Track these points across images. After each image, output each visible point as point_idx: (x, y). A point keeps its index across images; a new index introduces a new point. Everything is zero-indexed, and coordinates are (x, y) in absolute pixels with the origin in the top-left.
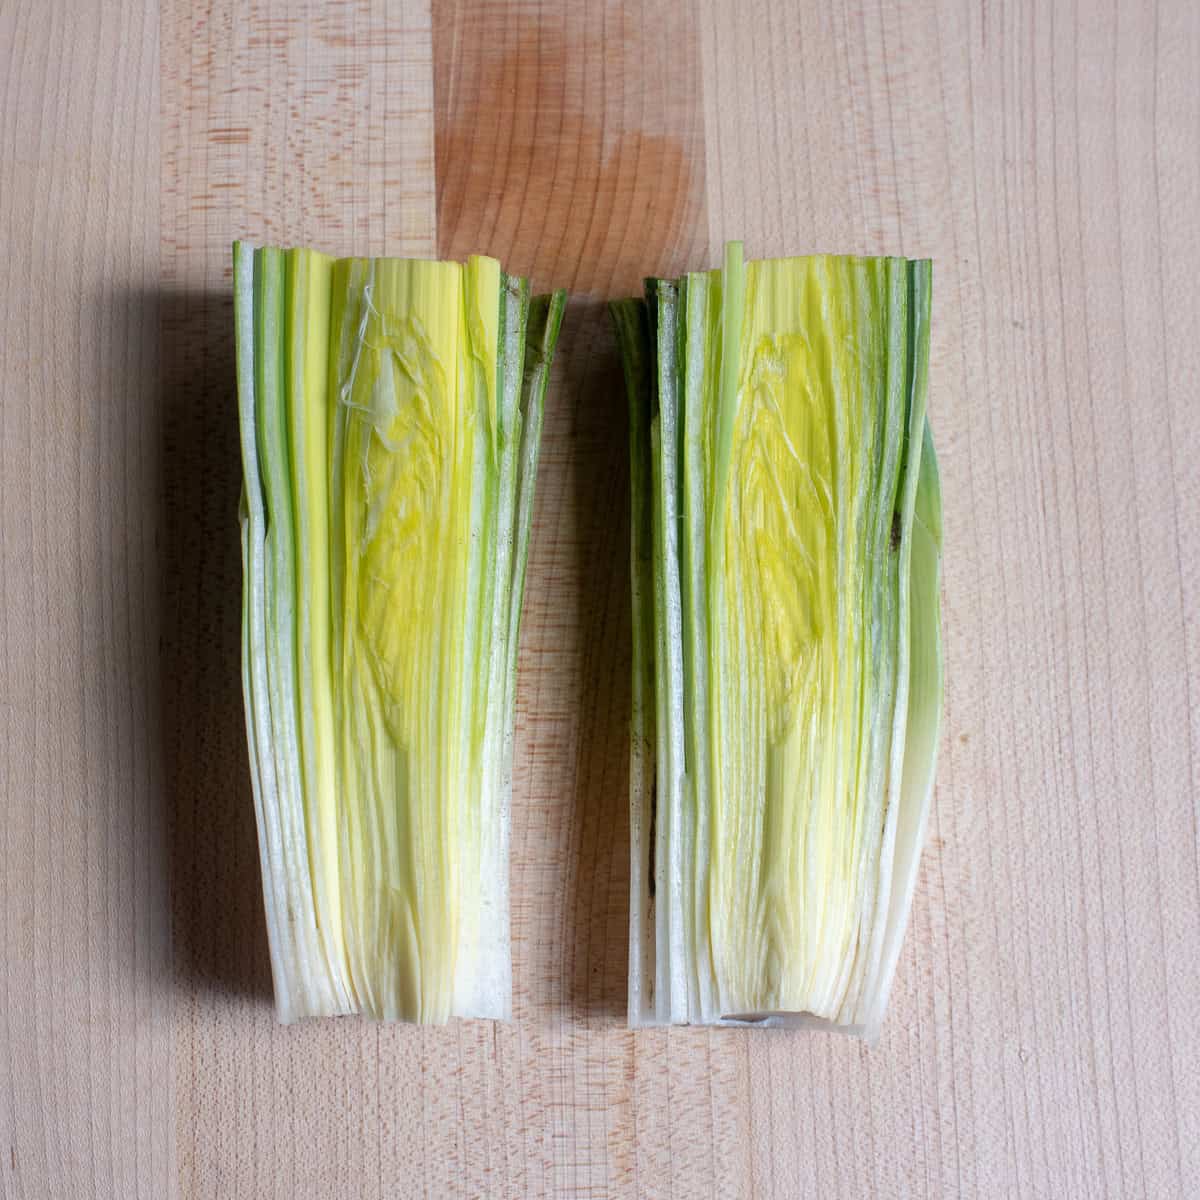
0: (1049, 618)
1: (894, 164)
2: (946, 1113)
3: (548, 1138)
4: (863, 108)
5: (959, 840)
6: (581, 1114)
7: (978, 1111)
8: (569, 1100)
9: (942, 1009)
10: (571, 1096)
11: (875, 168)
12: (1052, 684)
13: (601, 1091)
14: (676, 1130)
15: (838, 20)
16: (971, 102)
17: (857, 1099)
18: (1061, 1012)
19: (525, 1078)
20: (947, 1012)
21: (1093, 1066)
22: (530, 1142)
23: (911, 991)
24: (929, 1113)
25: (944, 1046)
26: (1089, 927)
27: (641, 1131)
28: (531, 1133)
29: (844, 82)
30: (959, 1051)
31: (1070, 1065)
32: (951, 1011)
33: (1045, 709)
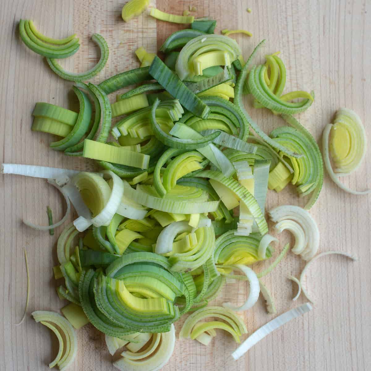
0: (340, 210)
1: (296, 71)
2: (307, 357)
3: (188, 364)
4: (287, 55)
5: (312, 276)
6: (199, 357)
7: (316, 357)
8: (195, 353)
9: (306, 327)
10: (195, 352)
11: (290, 73)
12: (341, 230)
13: (204, 350)
14: (226, 362)
15: (280, 27)
16: (320, 53)
17: (280, 352)
18: (341, 327)
19: (182, 346)
20: (307, 327)
21: (350, 343)
22: (183, 365)
23: (297, 321)
24: (302, 358)
25: (306, 338)
26: (350, 302)
27: (216, 362)
28: (184, 363)
29: (281, 46)
30: (311, 339)
31: (344, 343)
32: (309, 327)
33: (338, 237)
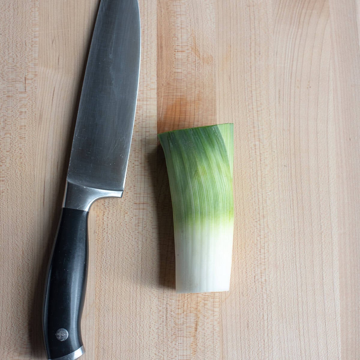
0: (291, 231)
1: (259, 130)
2: (266, 340)
3: (177, 344)
4: (252, 117)
5: (270, 280)
6: (185, 339)
7: (273, 340)
9: (266, 318)
10: (182, 335)
11: (254, 131)
12: (291, 246)
13: (189, 334)
14: (206, 343)
15: (247, 98)
16: (276, 117)
17: (246, 337)
18: (292, 319)
19: (172, 330)
20: (267, 318)
21: (299, 331)
22: (173, 345)
23: (259, 313)
24: (262, 340)
25: (266, 326)
26: (299, 300)
27: (198, 343)
28: (174, 343)
29: (248, 111)
30: (269, 327)
31: (294, 331)
32: (268, 318)
33: (290, 251)
